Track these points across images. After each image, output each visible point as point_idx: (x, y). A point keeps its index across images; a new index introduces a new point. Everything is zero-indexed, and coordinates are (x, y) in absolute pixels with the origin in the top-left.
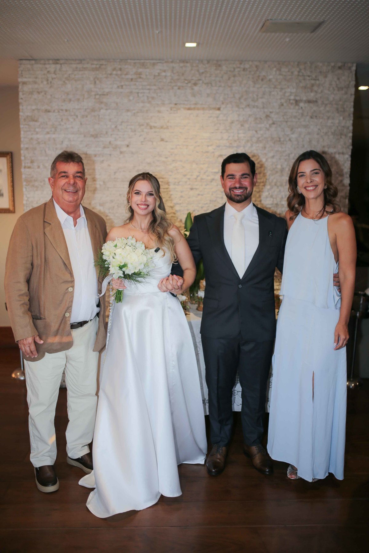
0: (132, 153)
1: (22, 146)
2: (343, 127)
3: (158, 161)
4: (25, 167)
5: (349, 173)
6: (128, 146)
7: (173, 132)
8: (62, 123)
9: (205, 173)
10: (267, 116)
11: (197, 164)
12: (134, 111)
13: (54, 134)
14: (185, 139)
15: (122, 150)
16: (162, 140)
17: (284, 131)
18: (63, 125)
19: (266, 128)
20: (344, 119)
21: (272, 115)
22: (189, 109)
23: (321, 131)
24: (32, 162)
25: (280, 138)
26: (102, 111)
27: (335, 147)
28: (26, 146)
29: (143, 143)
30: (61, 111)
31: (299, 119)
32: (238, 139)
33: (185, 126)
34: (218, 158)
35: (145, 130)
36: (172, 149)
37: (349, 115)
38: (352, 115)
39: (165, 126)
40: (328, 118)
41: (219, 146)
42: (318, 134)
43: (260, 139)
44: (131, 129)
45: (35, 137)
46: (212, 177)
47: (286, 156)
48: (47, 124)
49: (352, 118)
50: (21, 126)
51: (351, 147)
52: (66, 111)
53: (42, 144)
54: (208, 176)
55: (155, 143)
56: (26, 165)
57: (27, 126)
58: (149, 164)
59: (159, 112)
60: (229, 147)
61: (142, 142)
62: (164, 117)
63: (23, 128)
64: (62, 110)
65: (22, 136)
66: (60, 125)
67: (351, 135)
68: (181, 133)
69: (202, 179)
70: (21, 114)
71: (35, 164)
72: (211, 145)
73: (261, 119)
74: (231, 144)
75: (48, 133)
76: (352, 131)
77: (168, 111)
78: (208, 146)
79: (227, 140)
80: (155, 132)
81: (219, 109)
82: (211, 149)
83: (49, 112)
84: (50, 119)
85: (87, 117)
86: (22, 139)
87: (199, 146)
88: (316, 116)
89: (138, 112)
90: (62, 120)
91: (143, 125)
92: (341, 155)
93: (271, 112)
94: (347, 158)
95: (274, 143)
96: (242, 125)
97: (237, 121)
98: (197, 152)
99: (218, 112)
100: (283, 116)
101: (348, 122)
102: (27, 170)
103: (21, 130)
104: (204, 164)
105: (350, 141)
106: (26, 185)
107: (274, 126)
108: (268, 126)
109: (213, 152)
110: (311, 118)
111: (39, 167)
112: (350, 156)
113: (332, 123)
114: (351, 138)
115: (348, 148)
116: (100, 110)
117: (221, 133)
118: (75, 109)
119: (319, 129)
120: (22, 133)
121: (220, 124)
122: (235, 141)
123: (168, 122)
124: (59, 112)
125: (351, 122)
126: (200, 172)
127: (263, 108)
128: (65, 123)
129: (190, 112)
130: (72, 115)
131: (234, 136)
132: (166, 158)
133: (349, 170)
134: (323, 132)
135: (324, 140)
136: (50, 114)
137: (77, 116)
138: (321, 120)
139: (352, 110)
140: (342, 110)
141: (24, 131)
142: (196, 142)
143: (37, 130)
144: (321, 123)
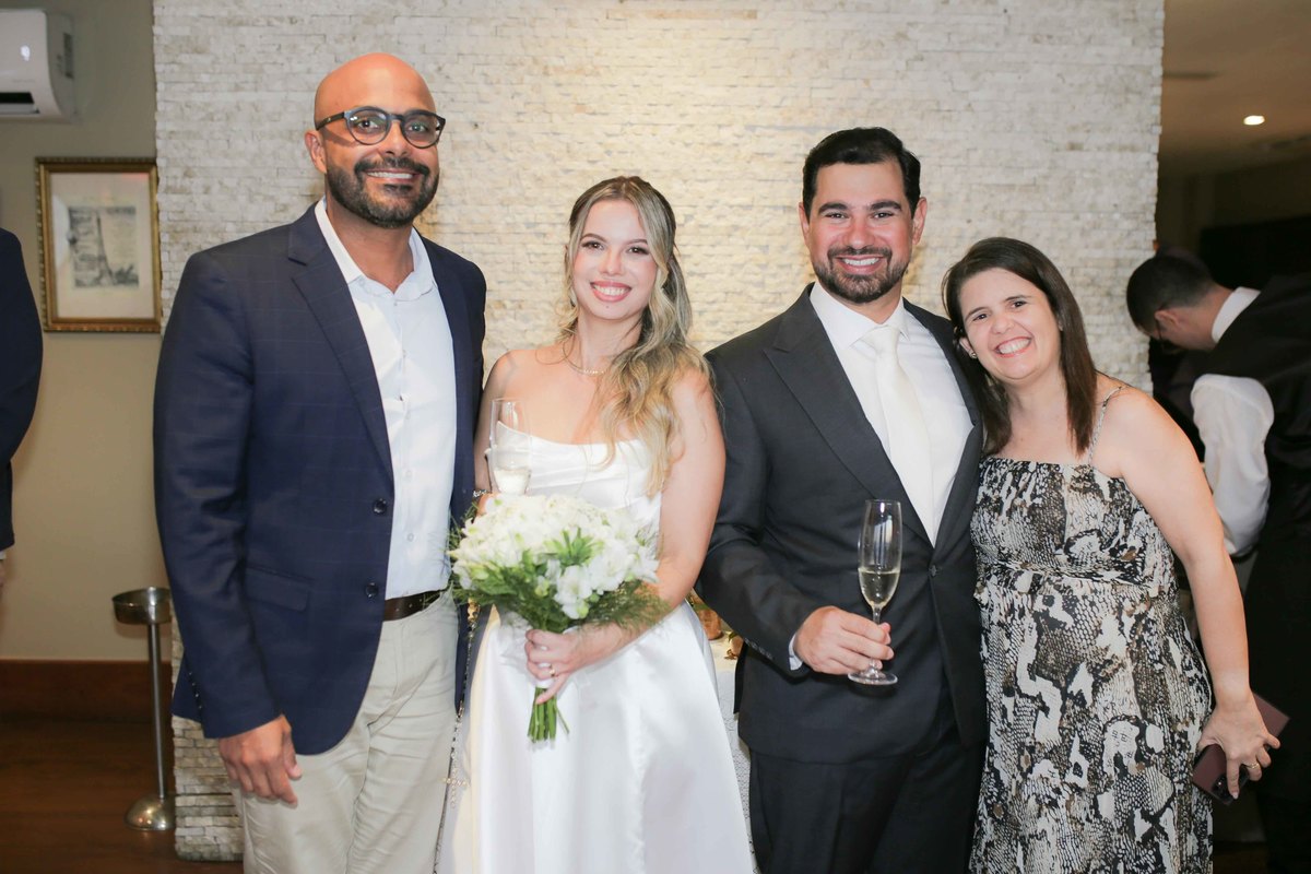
0: (489, 147)
1: (159, 126)
2: (1132, 67)
3: (567, 171)
4: (169, 190)
5: (1153, 208)
6: (476, 125)
7: (612, 86)
8: (280, 60)
9: (710, 207)
10: (901, 36)
11: (685, 181)
12: (493, 23)
13: (256, 90)
14: (651, 105)
15: (457, 139)
16: (581, 107)
17: (951, 80)
18: (282, 64)
19: (897, 72)
20: (1134, 43)
21: (914, 33)
22: (661, 16)
23: (1064, 81)
24: (187, 174)
25: (938, 103)
26: (397, 20)
27: (1108, 129)
28: (170, 127)
29: (522, 118)
30: (276, 23)
31: (997, 45)
32: (811, 107)
33: (650, 67)
34: (749, 162)
35: (528, 79)
36: (609, 136)
37: (1152, 30)
38: (1160, 33)
39: (590, 67)
40: (1089, 41)
41: (751, 128)
42: (1055, 91)
43: (880, 105)
44: (485, 75)
45: (198, 98)
46: (734, 220)
47: (958, 157)
48: (235, 61)
49: (1161, 42)
50: (159, 68)
51: (1158, 130)
52: (292, 21)
53: (219, 120)
54: (718, 217)
55: (556, 118)
56: (171, 183)
57: (176, 67)
58: (539, 180)
59: (570, 23)
60: (784, 129)
61: (519, 113)
62: (585, 40)
63: (164, 72)
64: (281, 19)
65: (158, 95)
66: (275, 63)
67: (1158, 91)
68: (635, 86)
69: (701, 226)
70: (157, 30)
71: (197, 183)
72: (729, 125)
73: (883, 45)
74: (790, 119)
75: (237, 88)
76: (1160, 81)
77: (597, 20)
78: (720, 126)
79: (777, 107)
80: (559, 85)
81: (752, 15)
82: (725, 134)
83: (241, 24)
84: (243, 46)
85: (354, 39)
86: (160, 107)
87: (691, 126)
88: (1050, 37)
89: (505, 25)
90: (280, 46)
91: (522, 64)
92: (1129, 155)
93: (910, 24)
94: (1148, 163)
95: (922, 117)
96: (824, 64)
97: (808, 49)
98: (687, 145)
99: (749, 24)
100: (949, 34)
101: (1147, 52)
102: (175, 198)
103: (158, 77)
104: (706, 181)
105: (1157, 110)
106: (170, 244)
107: (918, 64)
108: (902, 65)
109: (736, 145)
110: (1036, 41)
111: (207, 190)
112: (1155, 157)
113: (1099, 55)
114: (1159, 101)
115: (1150, 131)
116: (395, 17)
117: (759, 86)
118: (317, 16)
119: (1059, 75)
120: (160, 86)
121: (756, 59)
122: (802, 111)
123: (598, 54)
124: (269, 24)
125: (1159, 53)
126: (695, 207)
127: (888, 12)
128: (289, 59)
129: (663, 23)
130: (310, 35)
131: (797, 97)
132: (593, 162)
133: (1154, 200)
134: (1072, 85)
135: (1074, 108)
136: (243, 29)
137: (325, 36)
138: (1064, 47)
139: (1161, 15)
140: (1131, 16)
141: (166, 83)
142: (682, 115)
143: (205, 78)
144: (1065, 56)
